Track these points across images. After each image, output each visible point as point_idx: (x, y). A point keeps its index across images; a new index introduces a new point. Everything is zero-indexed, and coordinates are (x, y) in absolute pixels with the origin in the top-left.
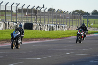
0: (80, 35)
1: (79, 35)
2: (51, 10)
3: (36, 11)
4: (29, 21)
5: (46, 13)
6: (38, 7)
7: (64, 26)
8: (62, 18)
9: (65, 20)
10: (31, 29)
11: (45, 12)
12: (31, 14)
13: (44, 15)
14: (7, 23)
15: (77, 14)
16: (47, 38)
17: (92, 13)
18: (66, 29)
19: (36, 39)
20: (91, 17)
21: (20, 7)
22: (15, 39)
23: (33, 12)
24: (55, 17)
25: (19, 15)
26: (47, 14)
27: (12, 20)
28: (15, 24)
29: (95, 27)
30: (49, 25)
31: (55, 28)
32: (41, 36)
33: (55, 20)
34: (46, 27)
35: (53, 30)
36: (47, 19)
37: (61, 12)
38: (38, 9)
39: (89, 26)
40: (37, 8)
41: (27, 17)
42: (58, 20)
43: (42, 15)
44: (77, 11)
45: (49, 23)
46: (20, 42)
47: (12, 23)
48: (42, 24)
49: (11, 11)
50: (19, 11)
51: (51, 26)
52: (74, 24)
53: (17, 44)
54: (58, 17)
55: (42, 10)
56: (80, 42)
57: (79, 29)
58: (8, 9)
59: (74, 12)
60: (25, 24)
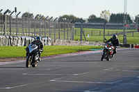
1: (106, 50)
2: (27, 16)
3: (4, 16)
5: (19, 19)
6: (8, 11)
7: (46, 39)
8: (42, 27)
9: (48, 30)
11: (17, 18)
13: (16, 23)
15: (65, 21)
16: (22, 58)
17: (88, 20)
18: (50, 44)
20: (87, 26)
22: (31, 54)
24: (33, 26)
26: (21, 22)
29: (92, 41)
30: (23, 38)
33: (32, 30)
34: (20, 41)
36: (20, 30)
37: (42, 18)
38: (7, 14)
39: (83, 38)
40: (6, 12)
42: (38, 30)
43: (14, 23)
44: (65, 16)
45: (24, 35)
46: (37, 58)
48: (13, 37)
51: (27, 39)
52: (62, 37)
53: (34, 61)
54: (38, 26)
55: (14, 16)
59: (61, 18)
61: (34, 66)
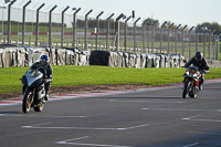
0: (191, 79)
1: (188, 79)
2: (149, 23)
3: (117, 24)
4: (102, 47)
5: (139, 28)
6: (122, 16)
7: (177, 58)
8: (172, 40)
9: (179, 44)
10: (106, 64)
11: (135, 27)
12: (105, 31)
14: (53, 50)
15: (206, 31)
16: (141, 84)
19: (116, 85)
21: (81, 16)
22: (31, 89)
23: (110, 27)
24: (158, 38)
25: (80, 33)
27: (65, 45)
28: (69, 52)
30: (144, 55)
31: (158, 62)
32: (127, 79)
34: (139, 60)
35: (153, 66)
37: (172, 26)
38: (121, 20)
40: (119, 18)
41: (96, 39)
43: (130, 34)
44: (206, 25)
45: (144, 52)
46: (43, 96)
47: (64, 50)
48: (129, 54)
49: (62, 25)
50: (79, 24)
51: (150, 57)
53: (37, 101)
54: (165, 39)
55: (130, 23)
56: (192, 96)
57: (187, 66)
58: (56, 19)
59: (199, 27)
60: (92, 52)
61: (37, 109)
